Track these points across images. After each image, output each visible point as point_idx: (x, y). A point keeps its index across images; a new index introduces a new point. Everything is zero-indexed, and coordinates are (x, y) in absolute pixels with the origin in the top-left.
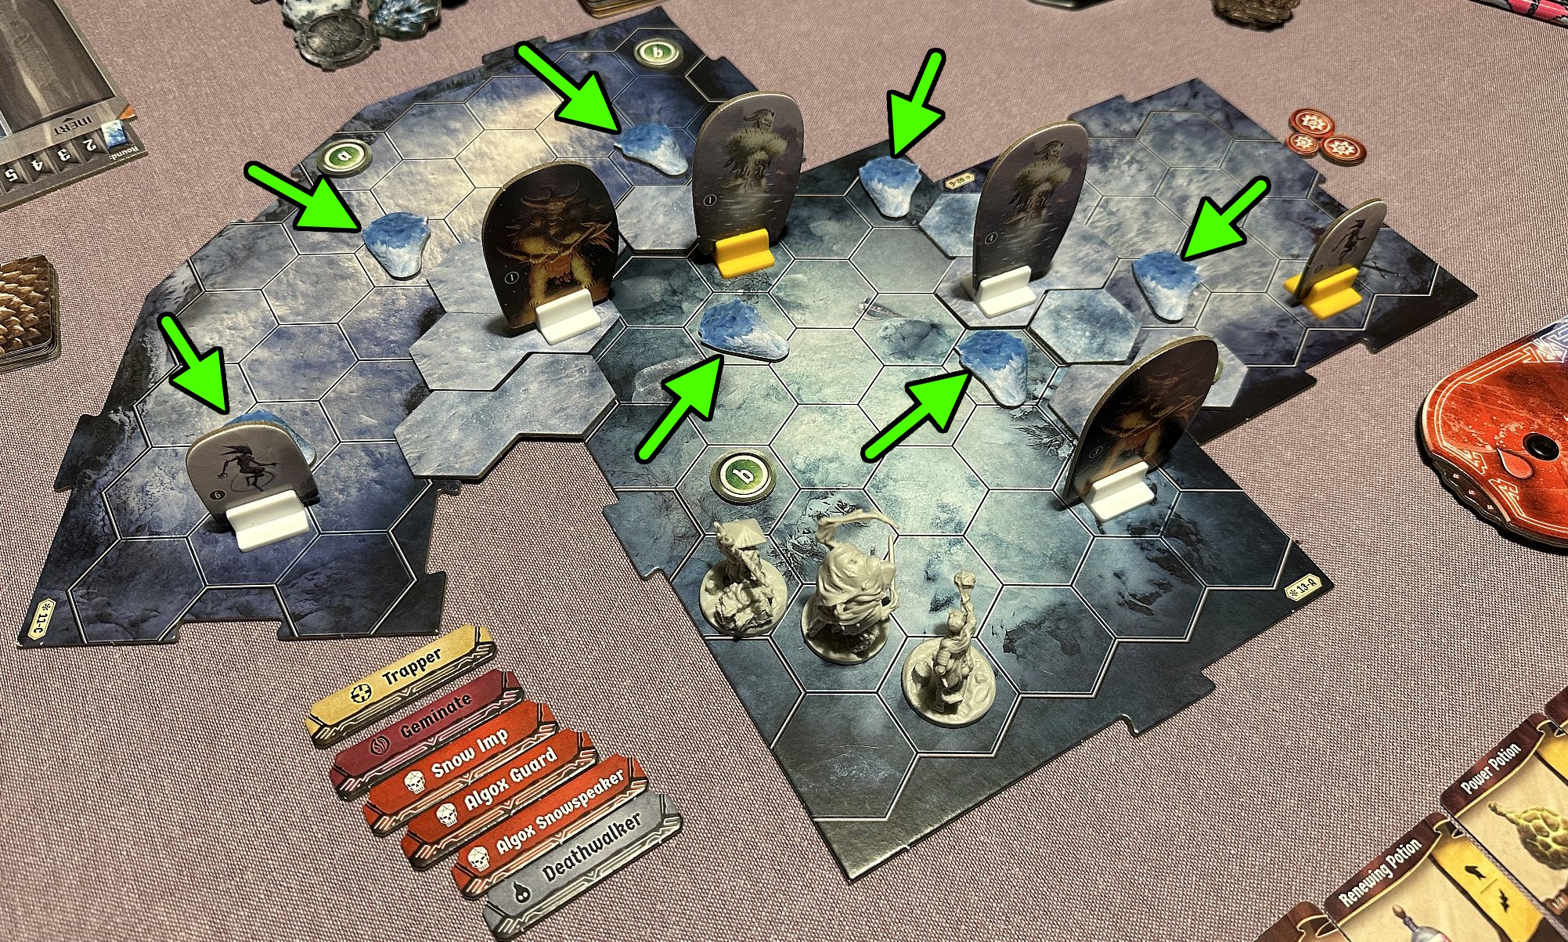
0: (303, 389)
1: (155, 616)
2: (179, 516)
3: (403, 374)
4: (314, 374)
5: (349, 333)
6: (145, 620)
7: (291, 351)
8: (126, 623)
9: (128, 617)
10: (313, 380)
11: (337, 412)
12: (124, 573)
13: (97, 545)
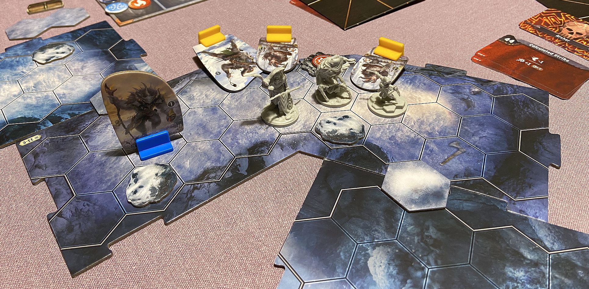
0: (191, 134)
1: (43, 170)
2: (99, 143)
3: (222, 158)
4: (201, 131)
5: (232, 127)
6: (39, 168)
7: (208, 118)
8: (37, 163)
9: (40, 162)
10: (197, 133)
11: (185, 152)
12: (62, 147)
13: (73, 131)
